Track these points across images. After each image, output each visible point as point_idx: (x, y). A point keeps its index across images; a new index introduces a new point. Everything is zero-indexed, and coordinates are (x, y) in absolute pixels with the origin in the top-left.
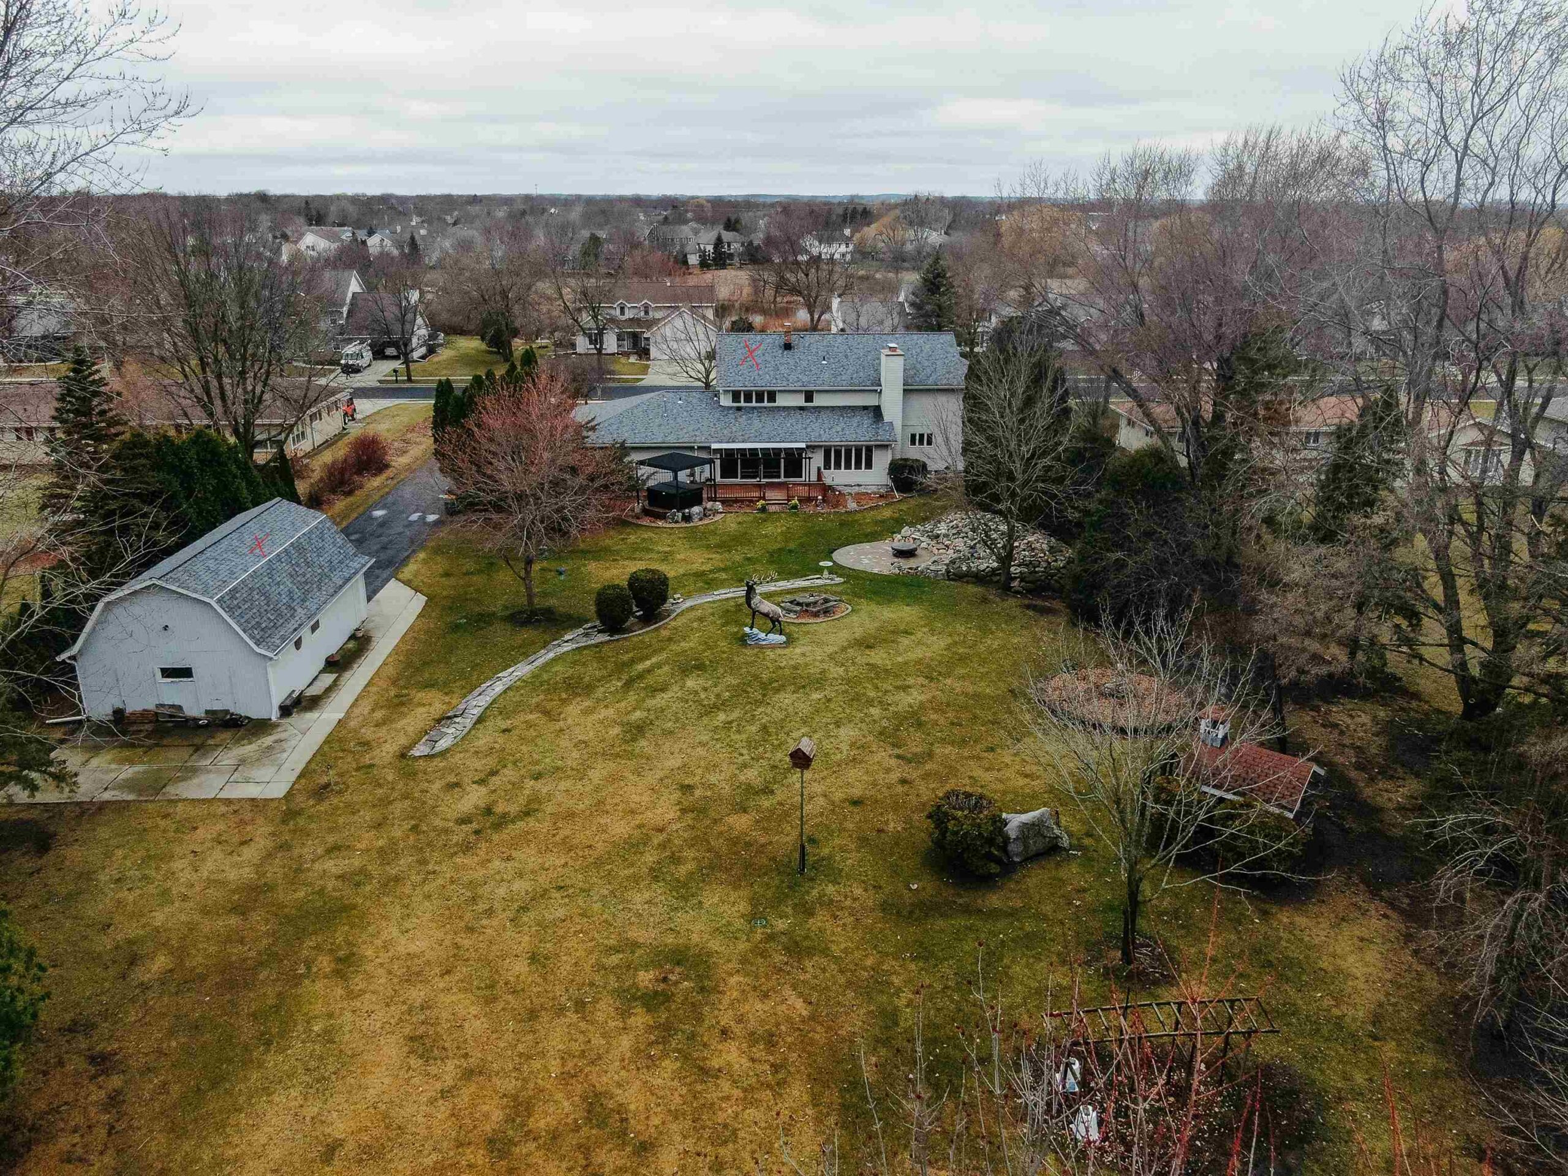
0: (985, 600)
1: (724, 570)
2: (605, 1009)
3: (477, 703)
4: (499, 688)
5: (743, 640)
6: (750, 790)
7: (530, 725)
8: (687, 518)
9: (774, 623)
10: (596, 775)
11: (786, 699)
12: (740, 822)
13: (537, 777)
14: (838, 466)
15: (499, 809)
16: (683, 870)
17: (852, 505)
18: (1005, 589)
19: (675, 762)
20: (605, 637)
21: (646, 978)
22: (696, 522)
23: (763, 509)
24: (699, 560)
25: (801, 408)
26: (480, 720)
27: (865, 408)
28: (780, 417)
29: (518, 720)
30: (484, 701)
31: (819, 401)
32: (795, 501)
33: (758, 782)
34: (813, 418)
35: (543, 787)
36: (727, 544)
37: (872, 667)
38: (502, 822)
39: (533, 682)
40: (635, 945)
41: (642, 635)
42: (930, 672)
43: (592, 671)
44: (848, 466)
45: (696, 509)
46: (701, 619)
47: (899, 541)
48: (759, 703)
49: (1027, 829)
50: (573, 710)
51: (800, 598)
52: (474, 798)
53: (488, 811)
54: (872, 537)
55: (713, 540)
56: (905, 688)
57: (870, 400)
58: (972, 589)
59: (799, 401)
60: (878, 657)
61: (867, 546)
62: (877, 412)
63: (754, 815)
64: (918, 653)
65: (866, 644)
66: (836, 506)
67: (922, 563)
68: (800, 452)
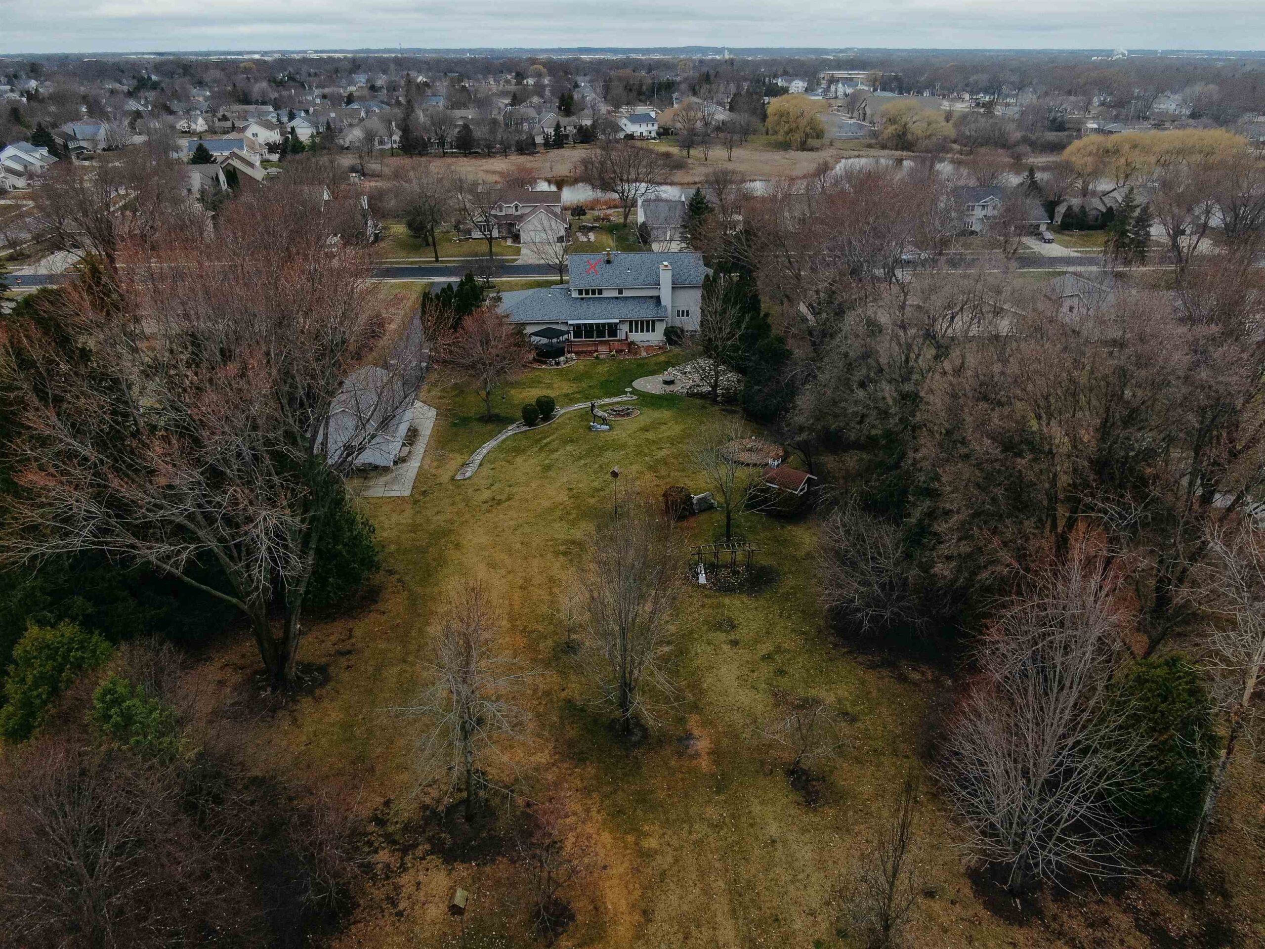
0: (704, 407)
1: (579, 392)
2: (550, 556)
3: (478, 458)
4: (485, 451)
5: (590, 428)
6: (597, 490)
7: (502, 467)
8: (558, 364)
9: (604, 421)
10: (534, 485)
11: (609, 454)
12: (592, 501)
13: (510, 486)
14: (637, 331)
15: (498, 498)
16: (571, 517)
17: (644, 354)
18: (714, 401)
19: (565, 479)
20: (527, 428)
21: (562, 548)
22: (562, 366)
23: (597, 358)
24: (567, 388)
25: (617, 298)
26: (481, 465)
27: (651, 297)
28: (605, 303)
29: (496, 465)
30: (480, 457)
31: (626, 294)
32: (614, 352)
33: (599, 487)
34: (622, 304)
35: (514, 490)
36: (578, 379)
37: (647, 440)
38: (499, 502)
39: (500, 448)
40: (557, 539)
41: (543, 426)
42: (672, 442)
43: (525, 443)
44: (642, 331)
45: (562, 359)
46: (570, 419)
47: (666, 376)
48: (598, 456)
49: (700, 500)
50: (519, 460)
51: (618, 408)
52: (486, 494)
53: (493, 499)
54: (653, 373)
55: (572, 376)
56: (661, 449)
57: (654, 293)
58: (698, 402)
59: (615, 294)
60: (650, 435)
61: (650, 378)
62: (658, 299)
63: (597, 499)
64: (668, 433)
65: (645, 429)
66: (636, 354)
67: (677, 388)
68: (616, 324)
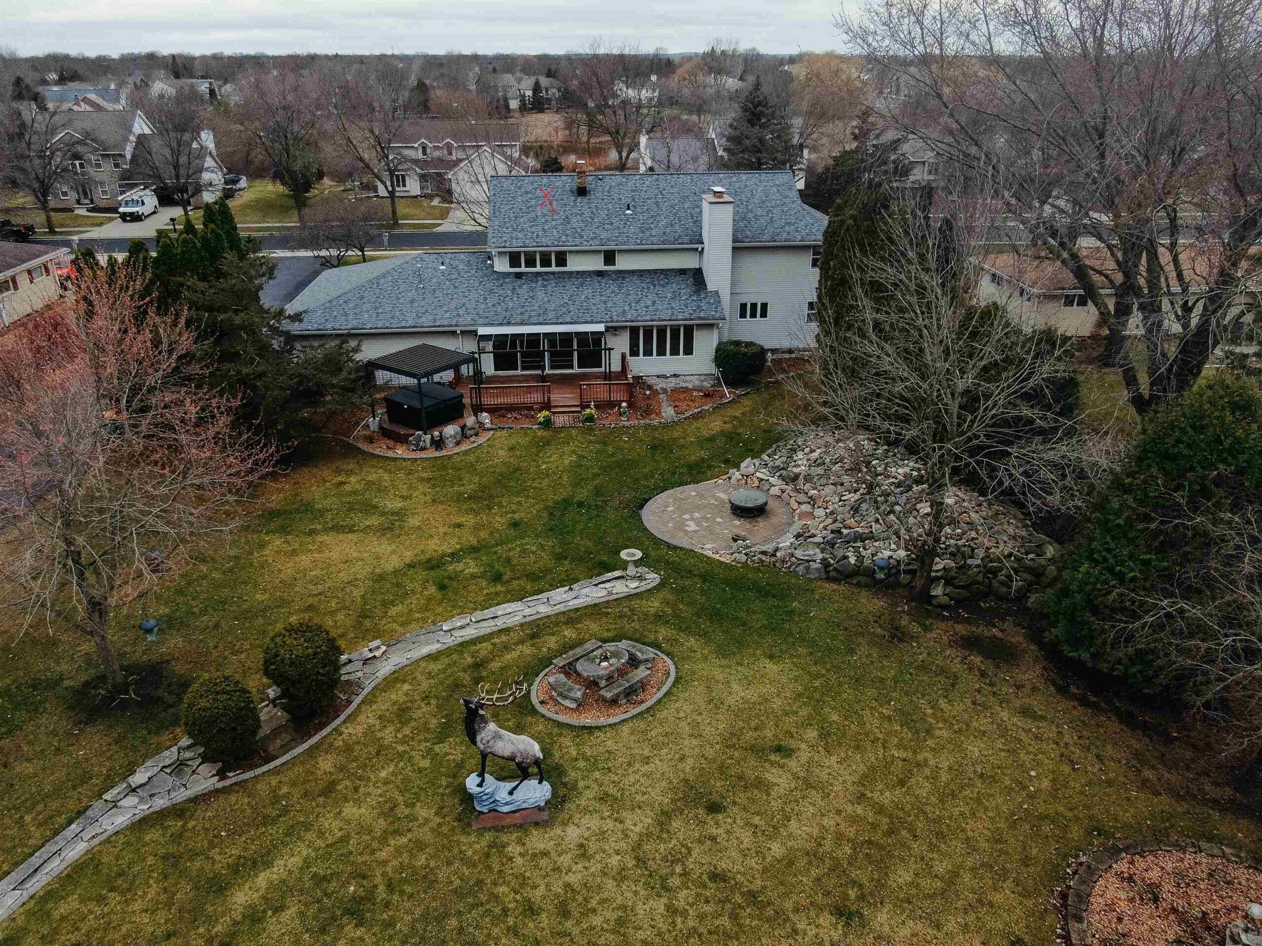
8: (438, 444)
14: (648, 353)
17: (668, 412)
18: (923, 600)
22: (451, 449)
23: (547, 424)
25: (600, 274)
27: (683, 272)
28: (571, 286)
31: (623, 263)
32: (591, 409)
34: (614, 287)
36: (485, 494)
44: (661, 353)
45: (450, 430)
47: (738, 487)
54: (698, 474)
55: (469, 485)
57: (688, 262)
59: (597, 264)
62: (697, 277)
66: (648, 412)
68: (597, 337)
